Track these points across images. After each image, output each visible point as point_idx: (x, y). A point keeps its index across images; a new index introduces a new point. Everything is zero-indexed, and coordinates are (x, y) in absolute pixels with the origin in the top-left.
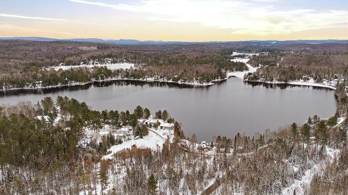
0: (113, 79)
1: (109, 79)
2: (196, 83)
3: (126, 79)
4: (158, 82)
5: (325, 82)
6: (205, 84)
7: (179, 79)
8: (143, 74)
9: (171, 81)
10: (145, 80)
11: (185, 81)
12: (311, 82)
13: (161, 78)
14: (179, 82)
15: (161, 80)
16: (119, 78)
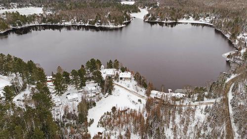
0: (31, 25)
1: (27, 25)
2: (111, 26)
3: (43, 24)
4: (75, 26)
5: (201, 20)
6: (119, 26)
7: (95, 22)
8: (59, 19)
9: (87, 24)
10: (63, 24)
11: (101, 23)
12: (192, 20)
13: (78, 21)
14: (96, 25)
15: (78, 24)
16: (36, 23)
